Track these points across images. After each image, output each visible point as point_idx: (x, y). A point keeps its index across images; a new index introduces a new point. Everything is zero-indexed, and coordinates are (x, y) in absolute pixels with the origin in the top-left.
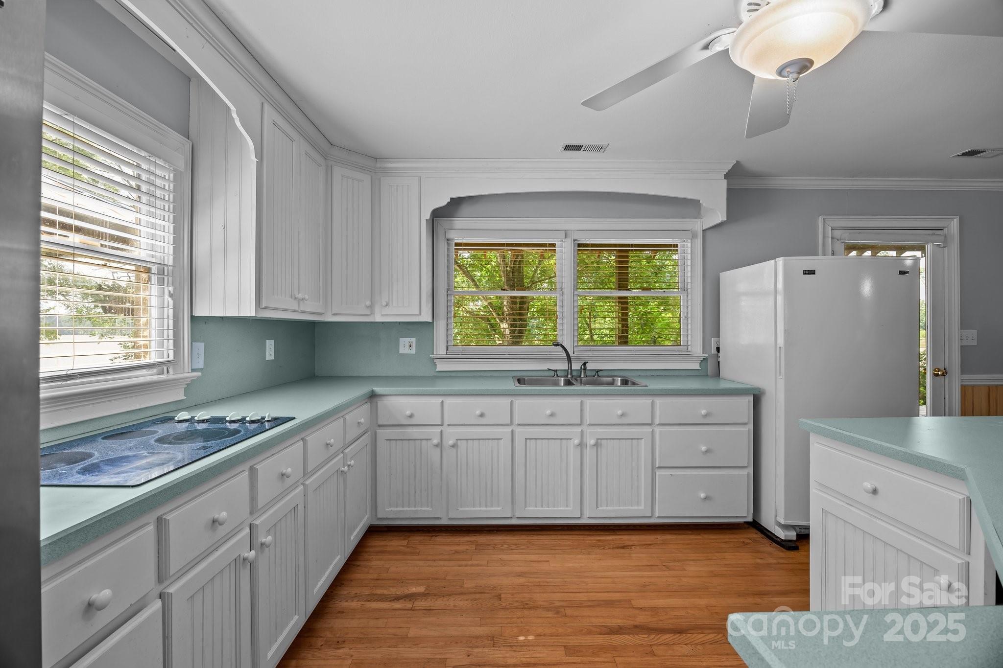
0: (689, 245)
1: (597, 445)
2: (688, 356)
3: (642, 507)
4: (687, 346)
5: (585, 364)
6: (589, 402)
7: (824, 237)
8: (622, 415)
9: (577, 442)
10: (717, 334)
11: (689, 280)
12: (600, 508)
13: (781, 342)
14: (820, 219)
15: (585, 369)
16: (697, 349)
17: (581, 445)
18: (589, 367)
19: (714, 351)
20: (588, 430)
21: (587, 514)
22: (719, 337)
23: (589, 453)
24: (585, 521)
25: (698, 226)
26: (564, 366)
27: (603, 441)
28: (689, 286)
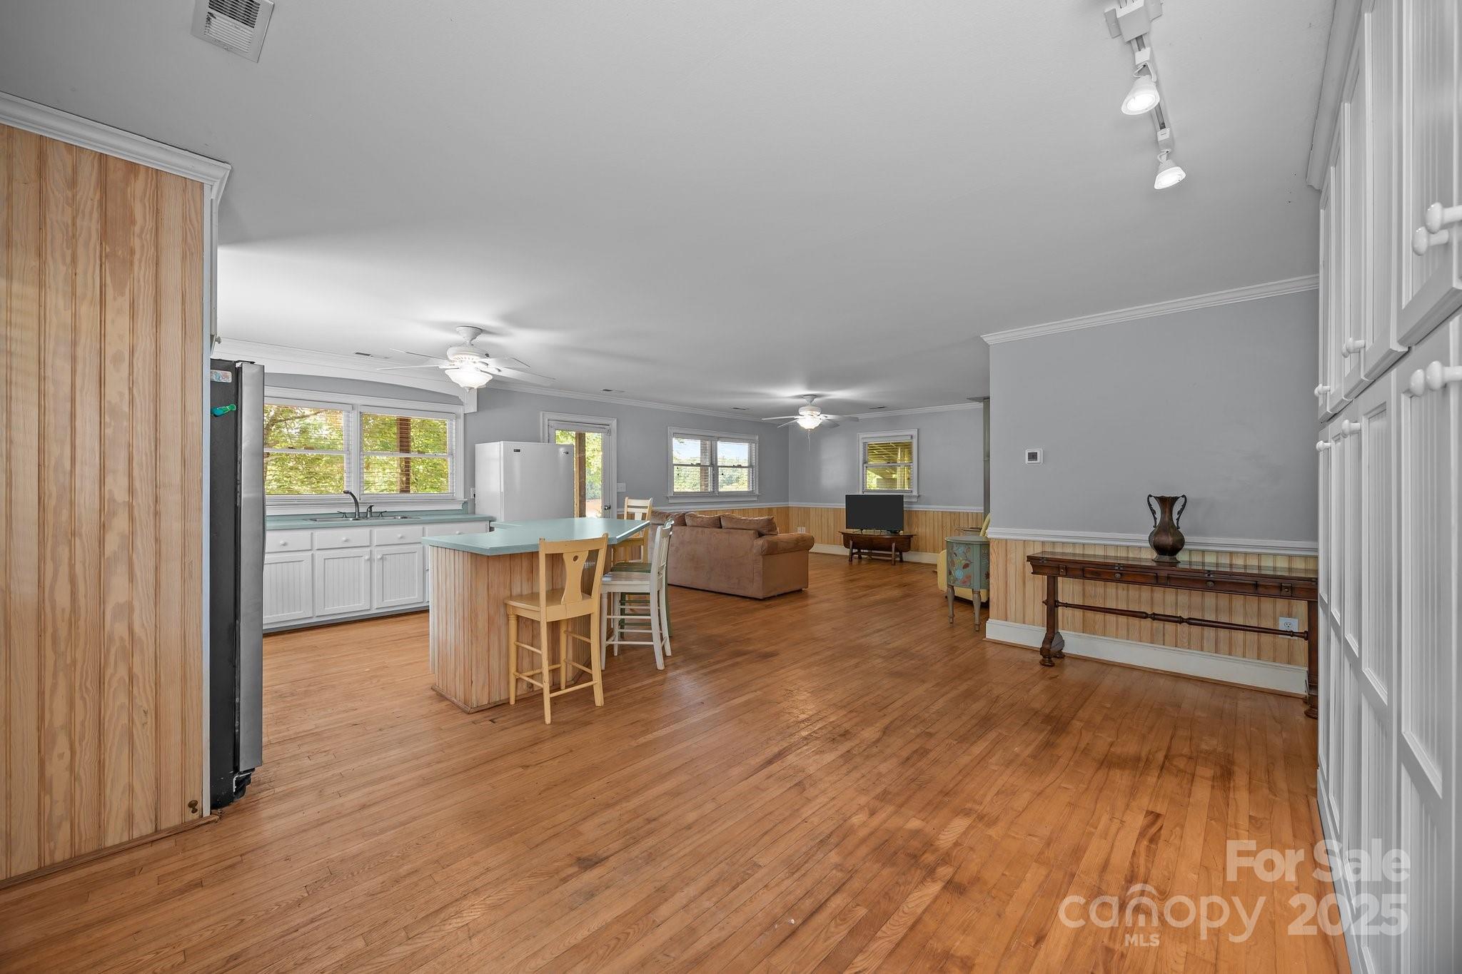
0: (454, 423)
1: (382, 558)
2: (453, 500)
3: (416, 597)
4: (453, 493)
5: (371, 507)
6: (376, 530)
7: (543, 424)
8: (401, 537)
9: (367, 557)
10: (473, 485)
11: (454, 448)
12: (385, 601)
13: (502, 490)
14: (541, 413)
15: (371, 510)
16: (460, 495)
17: (370, 560)
18: (374, 509)
19: (472, 497)
20: (376, 550)
21: (375, 606)
22: (474, 487)
23: (375, 565)
24: (374, 611)
25: (460, 410)
26: (353, 510)
27: (387, 556)
28: (454, 452)
